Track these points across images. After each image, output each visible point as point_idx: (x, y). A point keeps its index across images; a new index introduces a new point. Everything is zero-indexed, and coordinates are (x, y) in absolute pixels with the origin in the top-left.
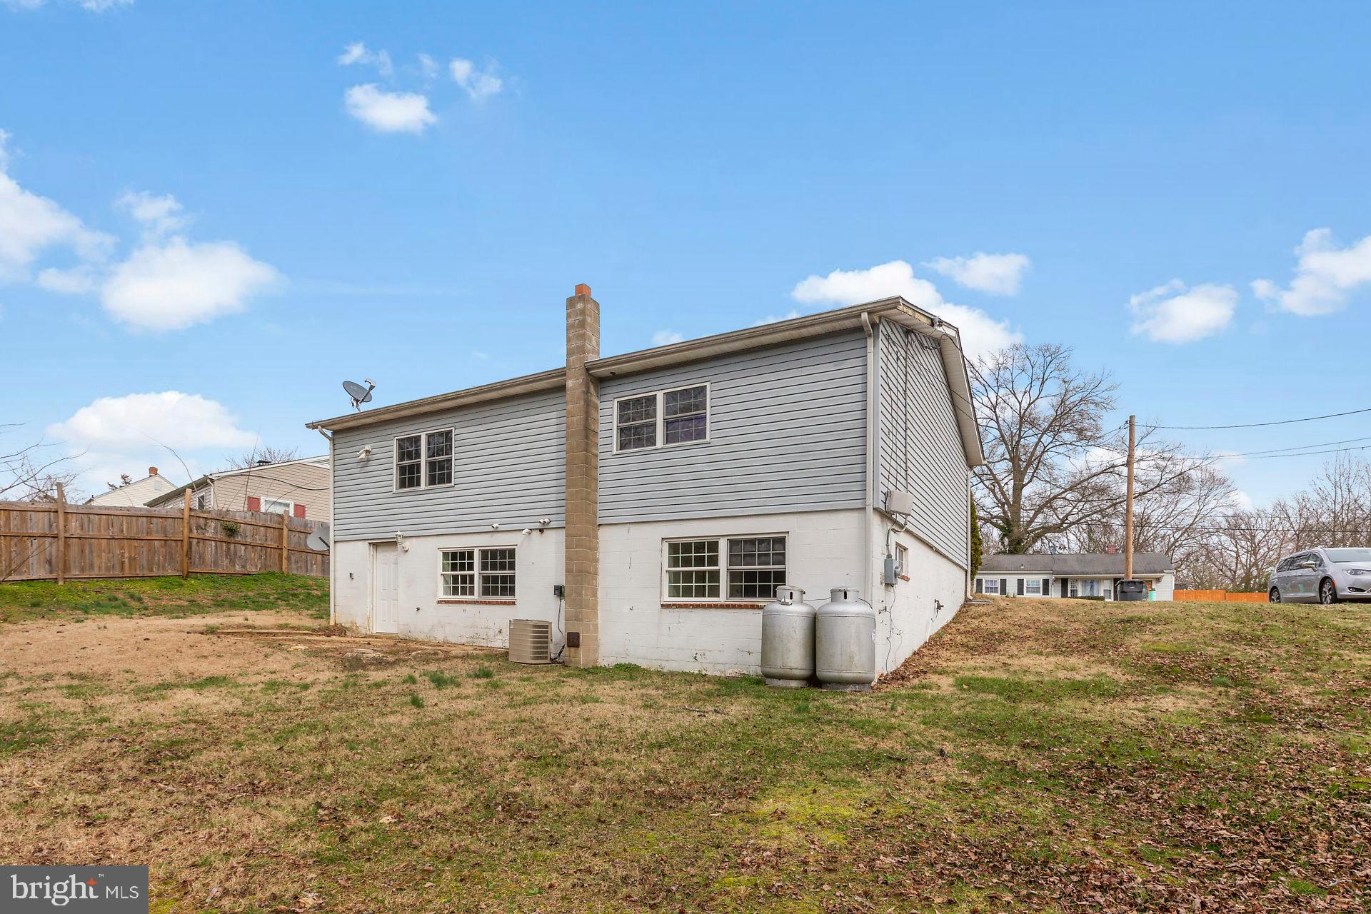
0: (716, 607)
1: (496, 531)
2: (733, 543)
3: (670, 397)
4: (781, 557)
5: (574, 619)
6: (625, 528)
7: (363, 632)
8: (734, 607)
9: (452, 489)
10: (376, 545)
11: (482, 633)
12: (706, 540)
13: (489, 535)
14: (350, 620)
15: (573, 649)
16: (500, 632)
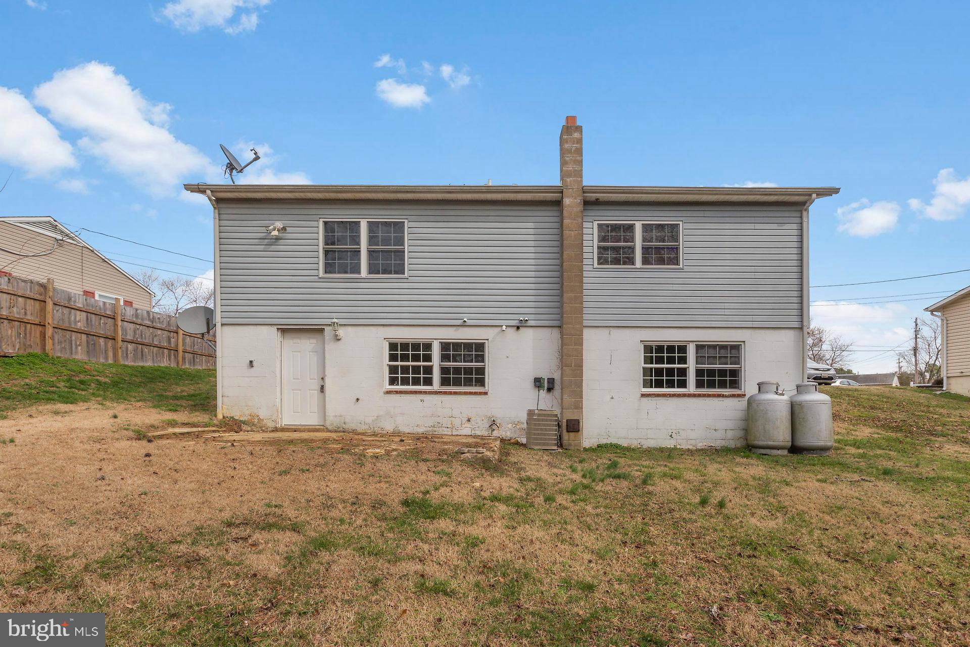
0: (684, 395)
1: (464, 325)
2: (699, 347)
3: (646, 228)
4: (737, 359)
5: (573, 407)
6: (606, 331)
7: (271, 425)
8: (699, 396)
9: (405, 281)
10: (285, 331)
11: (446, 422)
12: (676, 344)
13: (455, 328)
14: (247, 413)
15: (572, 434)
16: (469, 420)
